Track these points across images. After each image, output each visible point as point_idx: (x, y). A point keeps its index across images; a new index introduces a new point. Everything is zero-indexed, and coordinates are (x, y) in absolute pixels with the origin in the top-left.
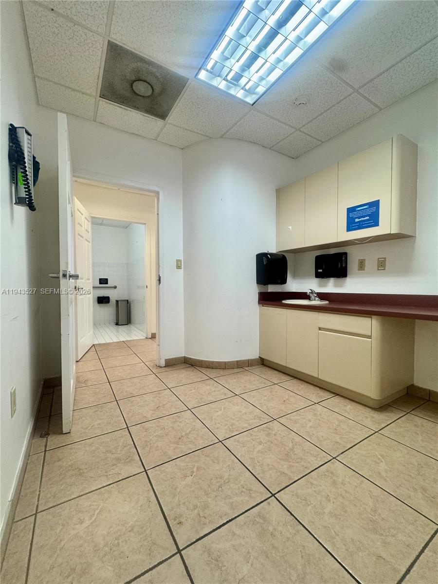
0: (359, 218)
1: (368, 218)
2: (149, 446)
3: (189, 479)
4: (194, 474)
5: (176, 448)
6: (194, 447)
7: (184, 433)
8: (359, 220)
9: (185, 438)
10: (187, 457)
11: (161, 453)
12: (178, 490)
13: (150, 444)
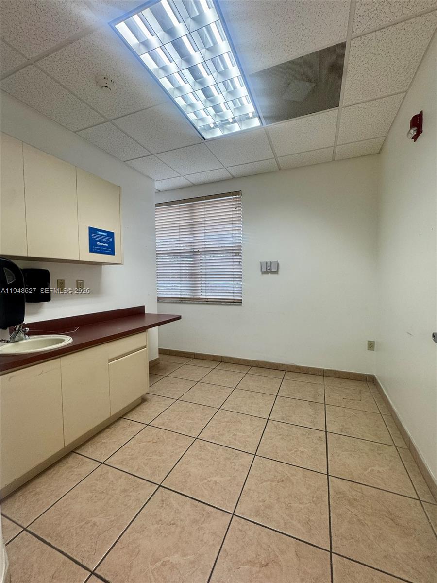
0: (101, 242)
1: (107, 245)
2: (315, 496)
3: (301, 449)
4: (295, 450)
5: (293, 475)
6: (278, 465)
7: (274, 484)
8: (100, 244)
9: (278, 478)
10: (290, 462)
11: (308, 481)
12: (312, 449)
13: (313, 497)
